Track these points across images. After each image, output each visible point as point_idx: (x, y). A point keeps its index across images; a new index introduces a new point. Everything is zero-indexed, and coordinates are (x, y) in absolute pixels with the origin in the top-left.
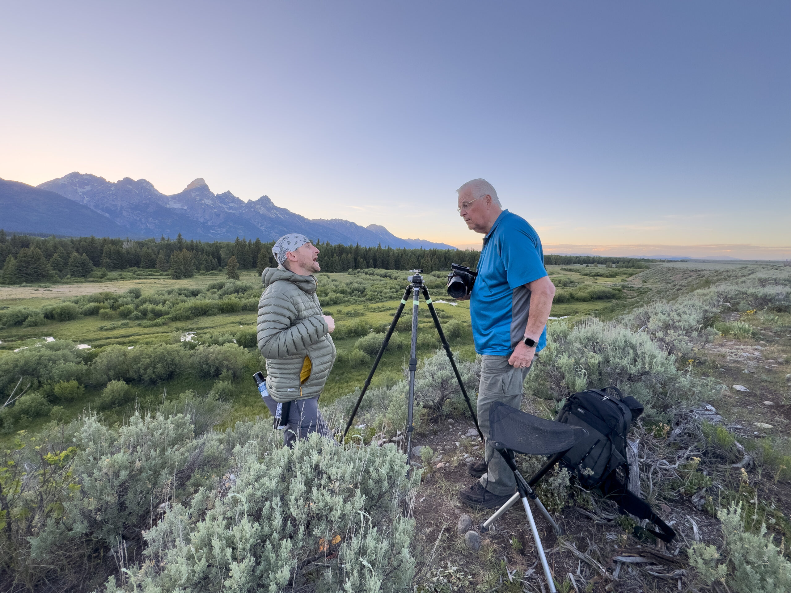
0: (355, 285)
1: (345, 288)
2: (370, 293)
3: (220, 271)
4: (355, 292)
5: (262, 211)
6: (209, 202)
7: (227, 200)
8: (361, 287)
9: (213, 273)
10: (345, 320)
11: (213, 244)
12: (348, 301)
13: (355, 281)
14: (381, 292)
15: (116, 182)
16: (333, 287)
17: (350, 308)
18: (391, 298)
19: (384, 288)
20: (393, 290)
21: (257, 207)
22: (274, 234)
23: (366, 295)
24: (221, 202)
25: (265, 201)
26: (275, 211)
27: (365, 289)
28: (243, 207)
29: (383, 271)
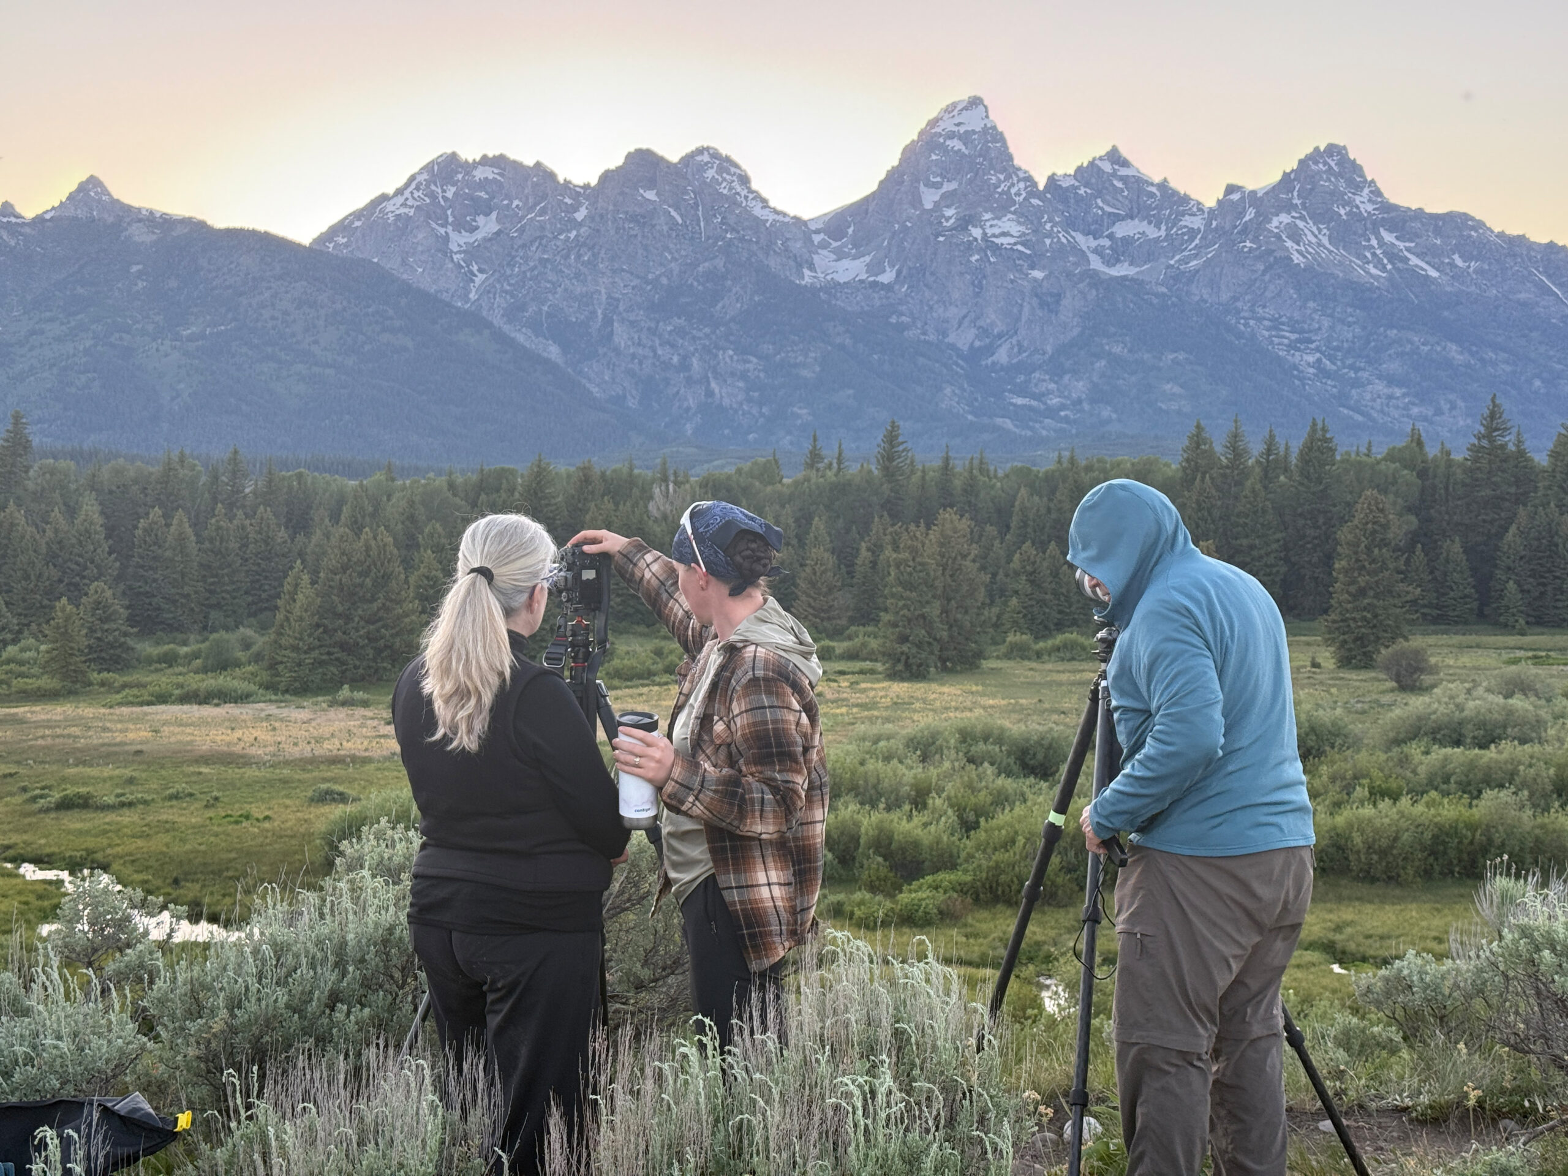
6: (1007, 229)
7: (1102, 206)
15: (594, 182)
21: (1278, 222)
22: (1380, 387)
24: (1070, 224)
25: (1328, 180)
26: (1389, 237)
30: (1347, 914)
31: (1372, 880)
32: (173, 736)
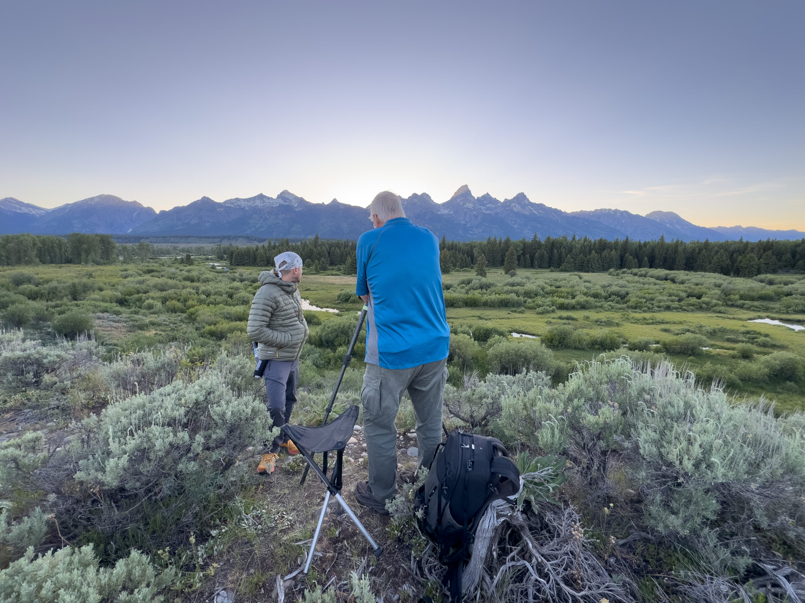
0: (614, 289)
1: (599, 291)
2: (634, 299)
3: (472, 268)
4: (613, 297)
5: (517, 208)
6: (470, 206)
7: (485, 202)
8: (623, 291)
9: (465, 270)
10: (591, 328)
11: (469, 244)
12: (601, 307)
13: (616, 283)
14: (652, 299)
15: (407, 198)
16: (583, 289)
17: (603, 316)
18: (668, 308)
19: (658, 295)
20: (674, 298)
21: (513, 205)
22: (527, 231)
23: (629, 301)
24: (480, 205)
25: (521, 198)
26: (530, 207)
27: (627, 294)
28: (499, 206)
29: (662, 272)
30: (484, 312)
31: (490, 307)
32: (327, 280)
